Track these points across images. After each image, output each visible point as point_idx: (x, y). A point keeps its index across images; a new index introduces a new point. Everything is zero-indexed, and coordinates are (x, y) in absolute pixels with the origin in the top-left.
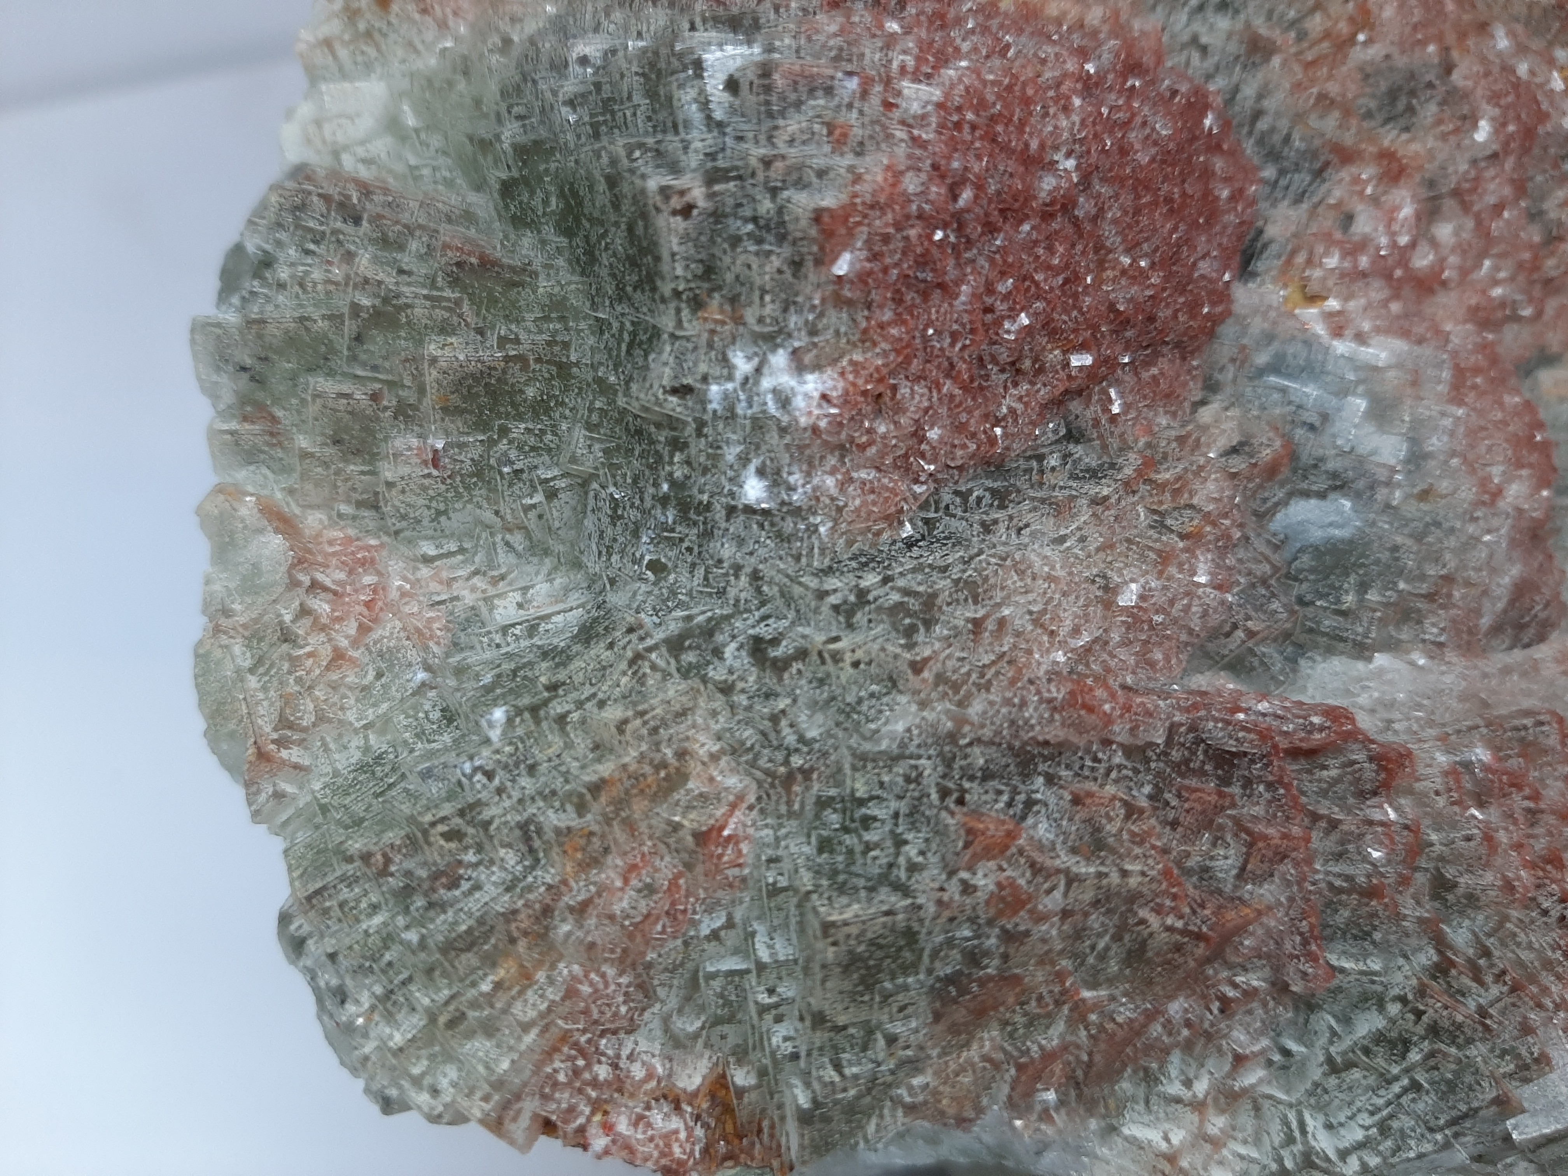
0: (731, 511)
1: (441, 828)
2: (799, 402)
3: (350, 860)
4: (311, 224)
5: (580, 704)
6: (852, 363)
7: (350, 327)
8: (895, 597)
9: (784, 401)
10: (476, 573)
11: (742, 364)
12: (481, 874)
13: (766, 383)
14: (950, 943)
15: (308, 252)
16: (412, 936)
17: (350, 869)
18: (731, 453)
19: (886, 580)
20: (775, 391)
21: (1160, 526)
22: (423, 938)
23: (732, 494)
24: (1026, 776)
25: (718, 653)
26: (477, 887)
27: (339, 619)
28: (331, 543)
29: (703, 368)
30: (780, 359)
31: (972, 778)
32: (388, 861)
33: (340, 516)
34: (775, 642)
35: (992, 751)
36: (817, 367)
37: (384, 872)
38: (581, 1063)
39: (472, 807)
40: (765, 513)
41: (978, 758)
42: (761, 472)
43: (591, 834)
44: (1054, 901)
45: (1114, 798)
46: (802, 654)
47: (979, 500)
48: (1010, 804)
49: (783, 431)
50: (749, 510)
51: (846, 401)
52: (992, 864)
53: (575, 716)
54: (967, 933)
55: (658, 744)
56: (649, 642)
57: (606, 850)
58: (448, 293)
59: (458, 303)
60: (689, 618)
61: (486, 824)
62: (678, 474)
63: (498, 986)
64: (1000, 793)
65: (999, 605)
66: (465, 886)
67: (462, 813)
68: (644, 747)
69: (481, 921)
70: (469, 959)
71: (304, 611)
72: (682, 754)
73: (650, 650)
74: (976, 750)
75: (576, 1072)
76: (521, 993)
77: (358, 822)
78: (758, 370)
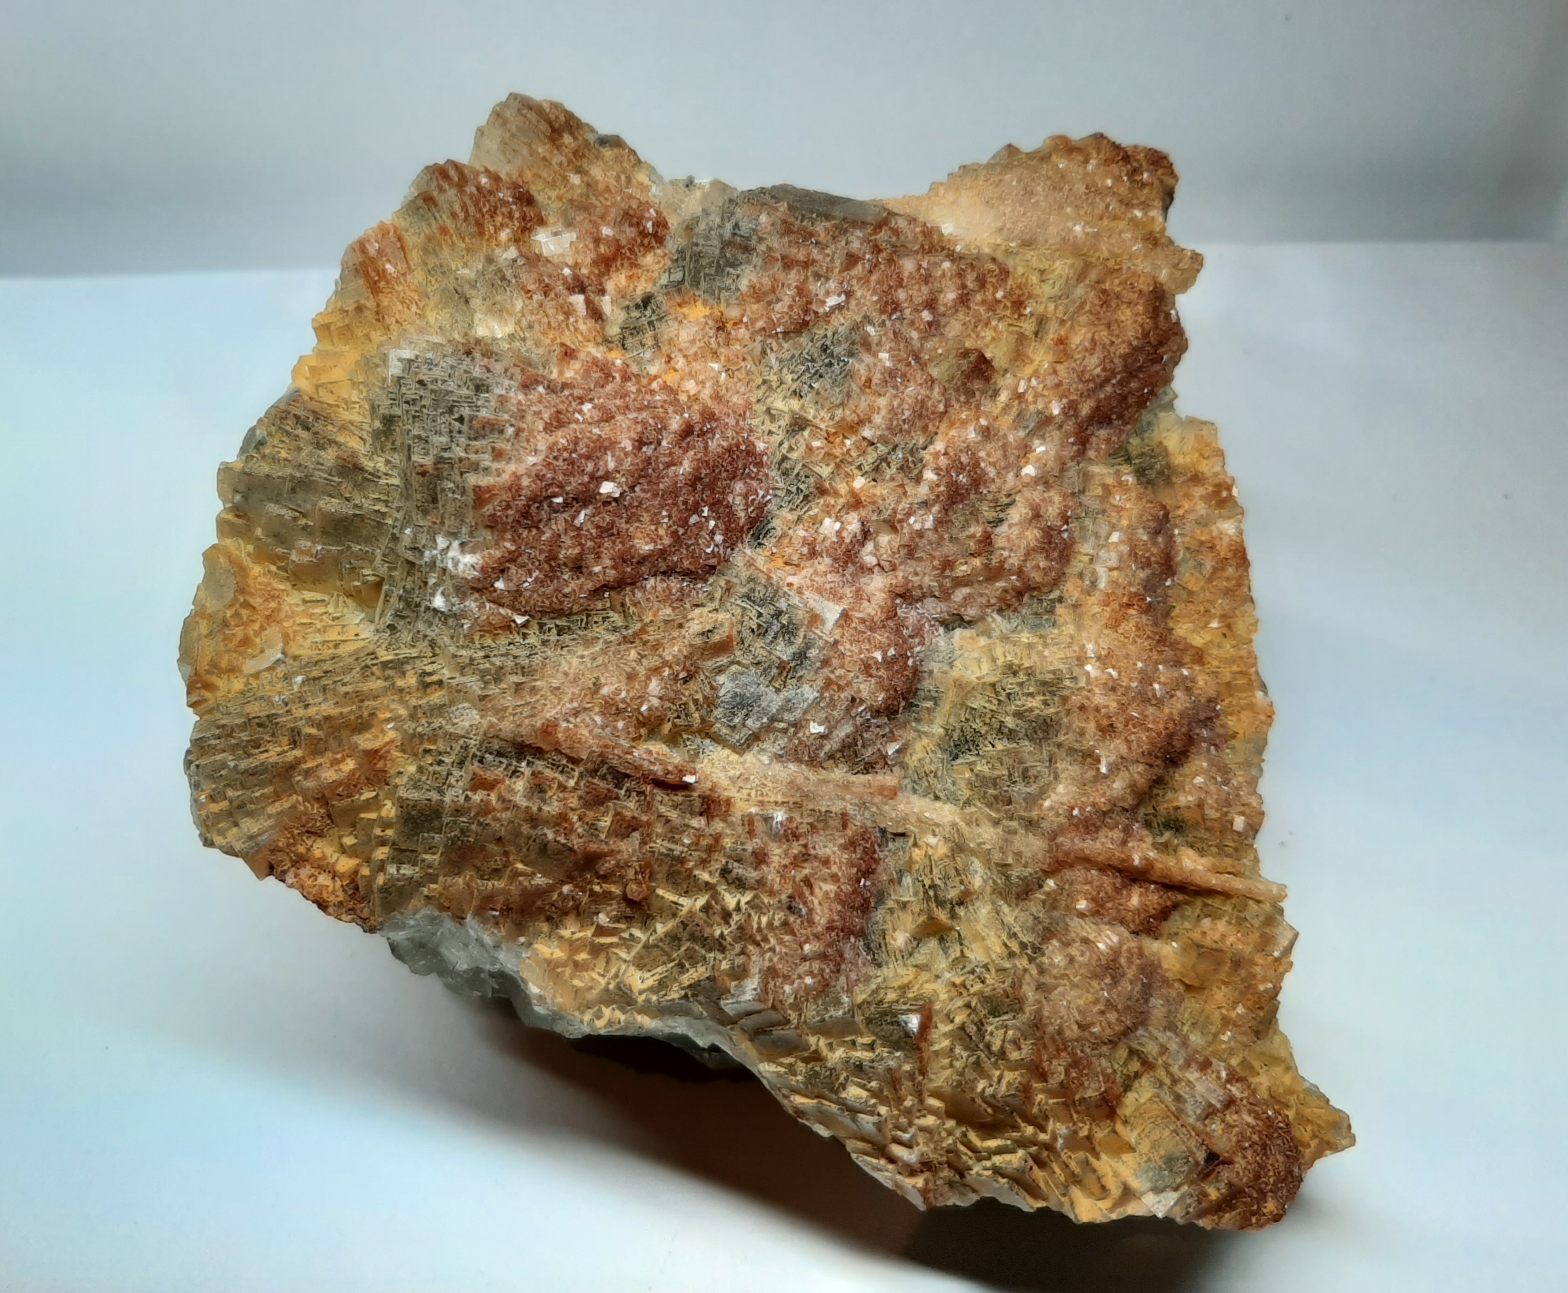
0: (428, 608)
1: (257, 720)
2: (461, 567)
3: (218, 727)
4: (288, 428)
5: (335, 682)
6: (490, 554)
7: (288, 485)
8: (488, 665)
9: (456, 563)
10: (326, 613)
11: (441, 542)
12: (270, 747)
13: (451, 554)
14: (455, 822)
15: (283, 442)
16: (232, 764)
17: (217, 732)
18: (432, 581)
19: (487, 657)
20: (453, 559)
21: (639, 661)
22: (236, 766)
23: (430, 601)
24: (519, 760)
25: (403, 674)
26: (267, 751)
27: (253, 621)
28: (260, 584)
29: (424, 542)
30: (456, 544)
31: (491, 753)
32: (233, 730)
33: (269, 571)
34: (430, 674)
35: (503, 744)
36: (473, 552)
37: (230, 735)
38: (291, 841)
39: (274, 715)
40: (442, 613)
41: (496, 745)
42: (443, 594)
43: (321, 739)
44: (506, 815)
45: (554, 779)
46: (440, 683)
47: (550, 629)
48: (505, 769)
49: (452, 577)
50: (436, 611)
51: (483, 570)
52: (486, 792)
53: (332, 687)
54: (465, 820)
55: (360, 707)
56: (375, 662)
57: (326, 750)
58: (336, 479)
59: (340, 483)
60: (397, 655)
61: (277, 723)
62: (408, 587)
63: (262, 795)
64: (501, 762)
65: (536, 680)
66: (262, 749)
67: (268, 716)
68: (354, 708)
69: (262, 764)
70: (253, 780)
71: (237, 615)
72: (372, 715)
73: (373, 665)
74: (496, 741)
75: (289, 845)
76: (273, 802)
77: (229, 714)
78: (448, 547)
